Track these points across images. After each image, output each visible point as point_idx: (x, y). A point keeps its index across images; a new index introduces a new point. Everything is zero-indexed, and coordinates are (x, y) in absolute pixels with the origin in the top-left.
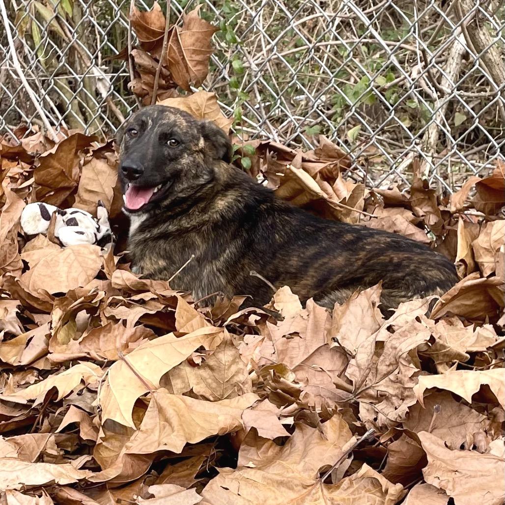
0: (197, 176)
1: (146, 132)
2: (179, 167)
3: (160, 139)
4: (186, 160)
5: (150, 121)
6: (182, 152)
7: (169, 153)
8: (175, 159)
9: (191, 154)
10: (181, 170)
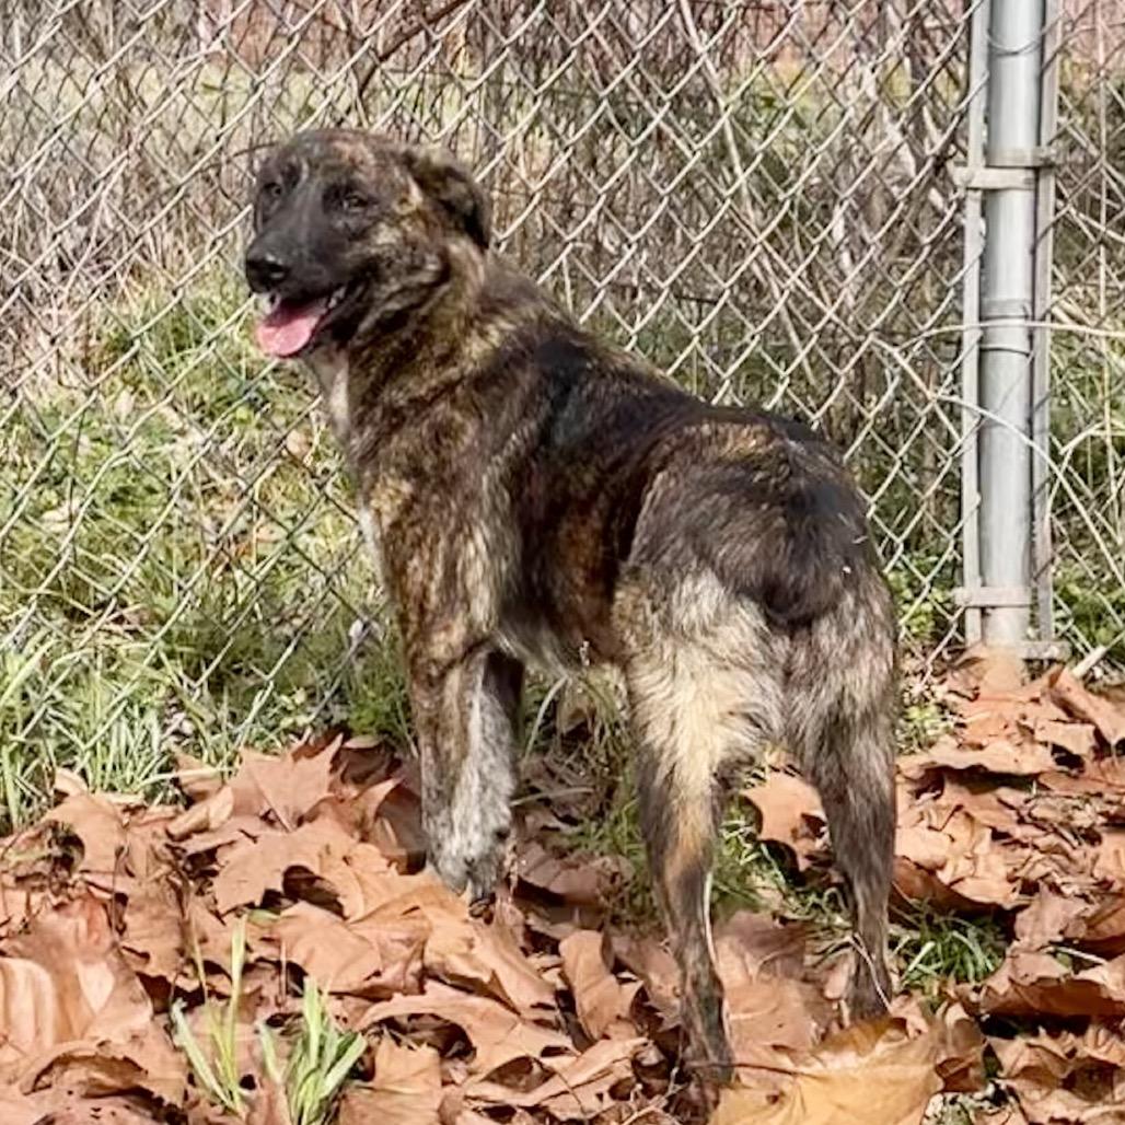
0: (414, 269)
1: (299, 186)
2: (374, 251)
3: (325, 197)
4: (385, 237)
5: (305, 167)
6: (377, 220)
7: (346, 225)
8: (362, 235)
9: (396, 221)
10: (378, 257)
